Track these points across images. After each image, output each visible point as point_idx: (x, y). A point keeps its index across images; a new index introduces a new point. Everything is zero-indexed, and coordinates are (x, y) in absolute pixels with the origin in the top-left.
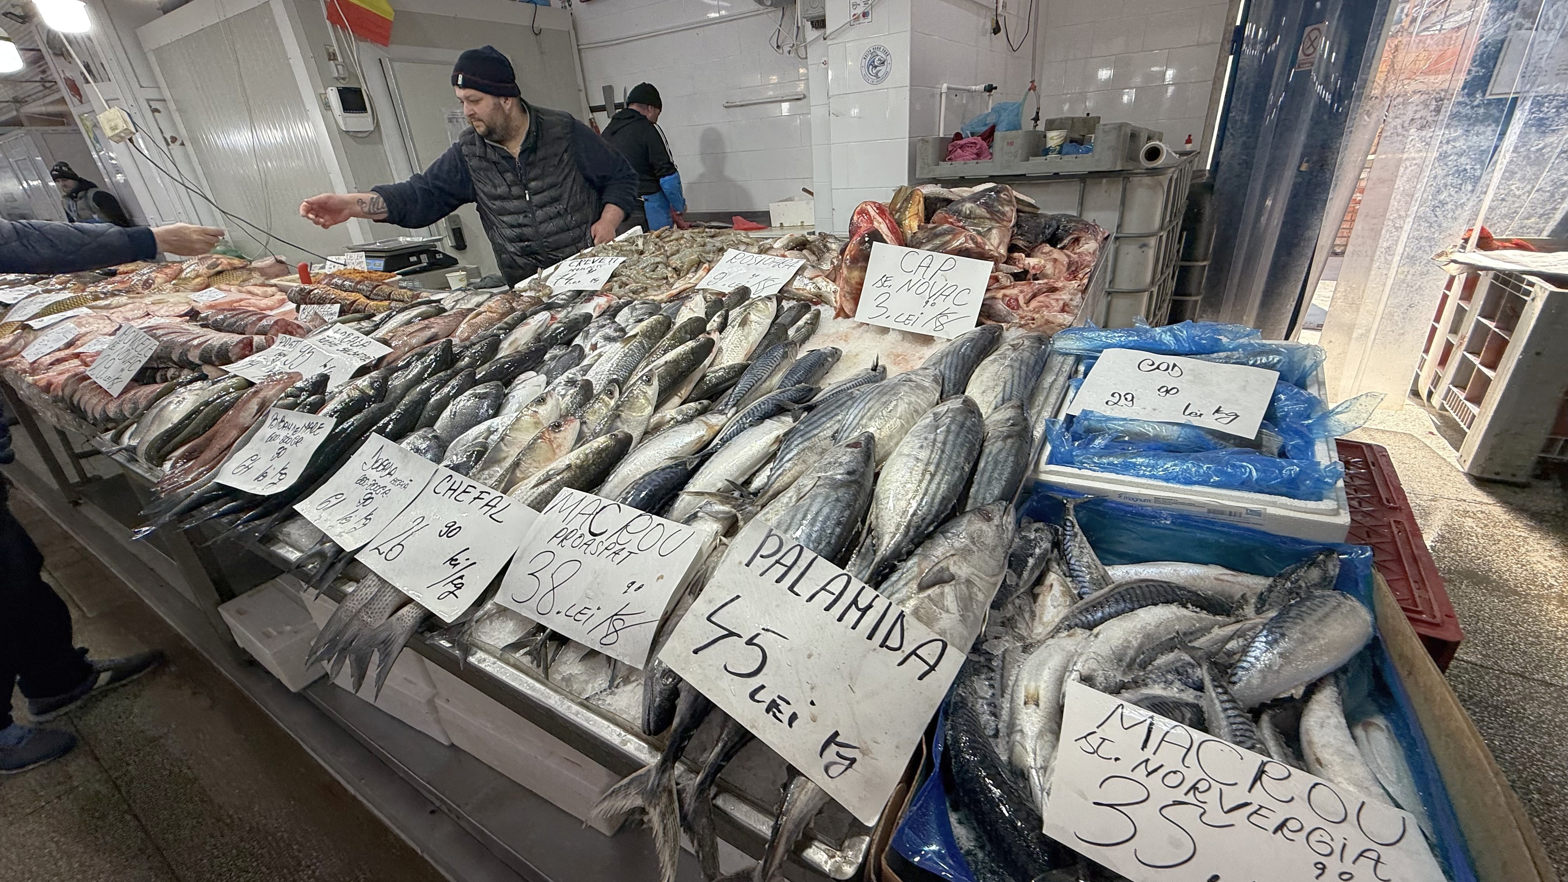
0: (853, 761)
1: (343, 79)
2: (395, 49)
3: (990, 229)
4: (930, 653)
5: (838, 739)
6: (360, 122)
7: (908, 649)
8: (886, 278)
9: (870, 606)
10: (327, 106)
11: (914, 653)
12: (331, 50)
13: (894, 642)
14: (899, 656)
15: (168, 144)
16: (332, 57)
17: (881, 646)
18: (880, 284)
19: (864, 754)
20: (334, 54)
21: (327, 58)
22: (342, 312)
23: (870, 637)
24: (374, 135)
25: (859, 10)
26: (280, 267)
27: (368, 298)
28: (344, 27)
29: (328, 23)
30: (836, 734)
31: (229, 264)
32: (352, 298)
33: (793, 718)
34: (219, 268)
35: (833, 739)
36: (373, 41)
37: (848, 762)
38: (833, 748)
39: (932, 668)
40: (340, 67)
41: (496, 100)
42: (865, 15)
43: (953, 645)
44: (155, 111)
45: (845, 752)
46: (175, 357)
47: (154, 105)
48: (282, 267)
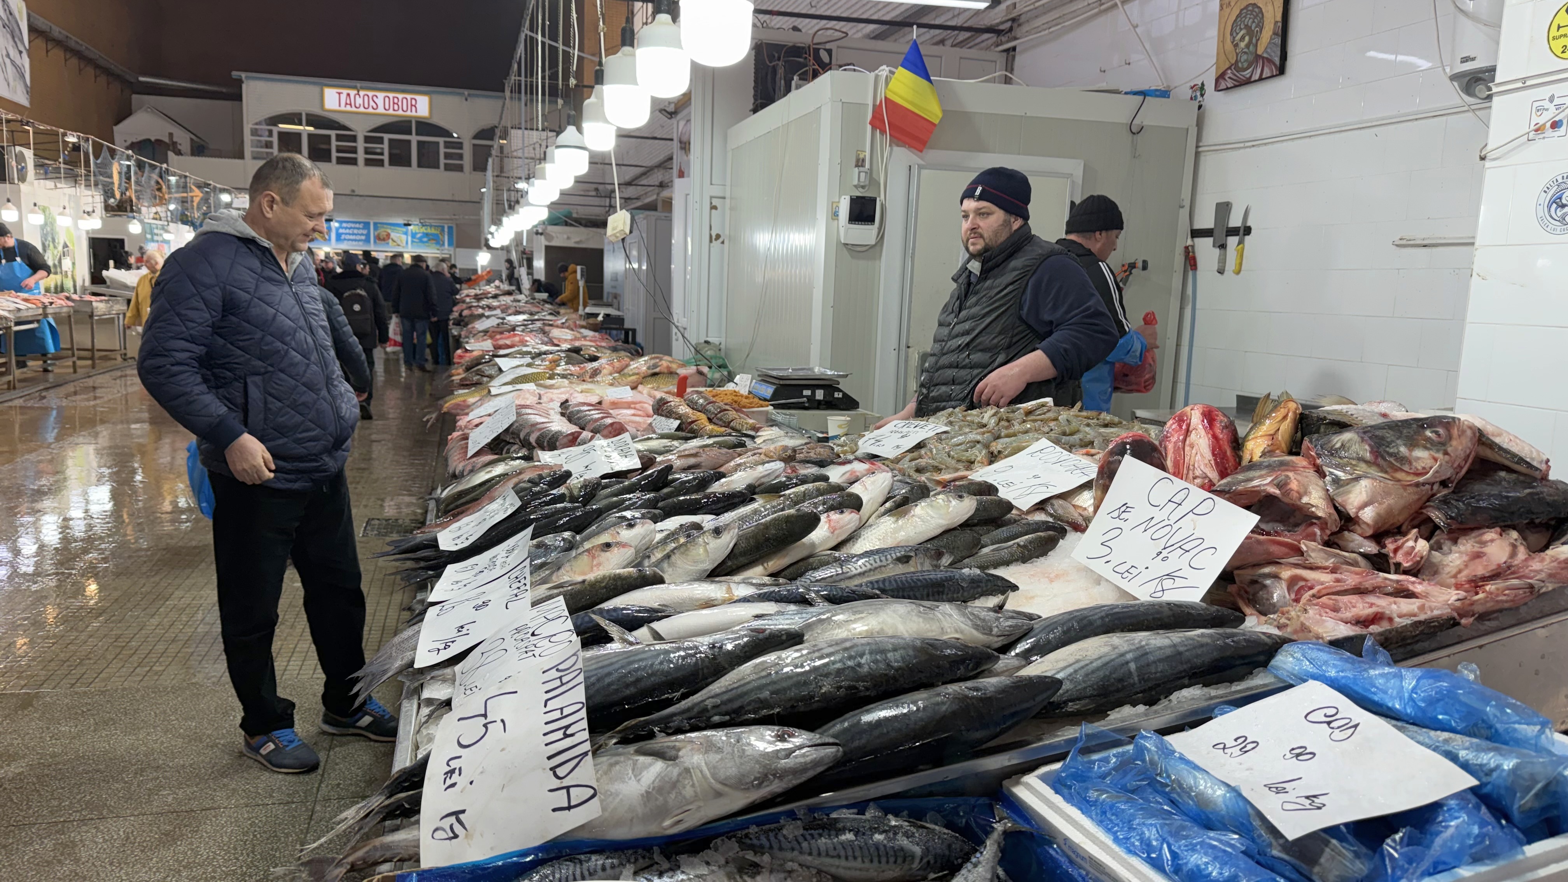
0: (456, 836)
1: (863, 187)
2: (932, 155)
3: (1357, 479)
4: (578, 795)
5: (461, 816)
6: (865, 234)
7: (566, 782)
8: (1125, 507)
9: (572, 735)
10: (835, 215)
11: (568, 788)
12: (861, 156)
13: (561, 772)
14: (557, 783)
15: (711, 241)
16: (860, 163)
17: (551, 769)
18: (1115, 514)
19: (466, 836)
20: (863, 160)
21: (854, 164)
22: (679, 429)
23: (549, 758)
24: (873, 251)
25: (1546, 118)
26: (698, 378)
27: (710, 420)
28: (883, 132)
29: (869, 127)
30: (463, 812)
31: (668, 367)
32: (693, 418)
33: (453, 785)
34: (657, 370)
35: (456, 814)
36: (910, 146)
37: (451, 835)
38: (453, 819)
39: (569, 808)
40: (863, 175)
41: (1008, 217)
42: (1555, 125)
43: (602, 801)
44: (714, 208)
45: (458, 828)
46: (522, 436)
47: (715, 202)
48: (701, 378)
